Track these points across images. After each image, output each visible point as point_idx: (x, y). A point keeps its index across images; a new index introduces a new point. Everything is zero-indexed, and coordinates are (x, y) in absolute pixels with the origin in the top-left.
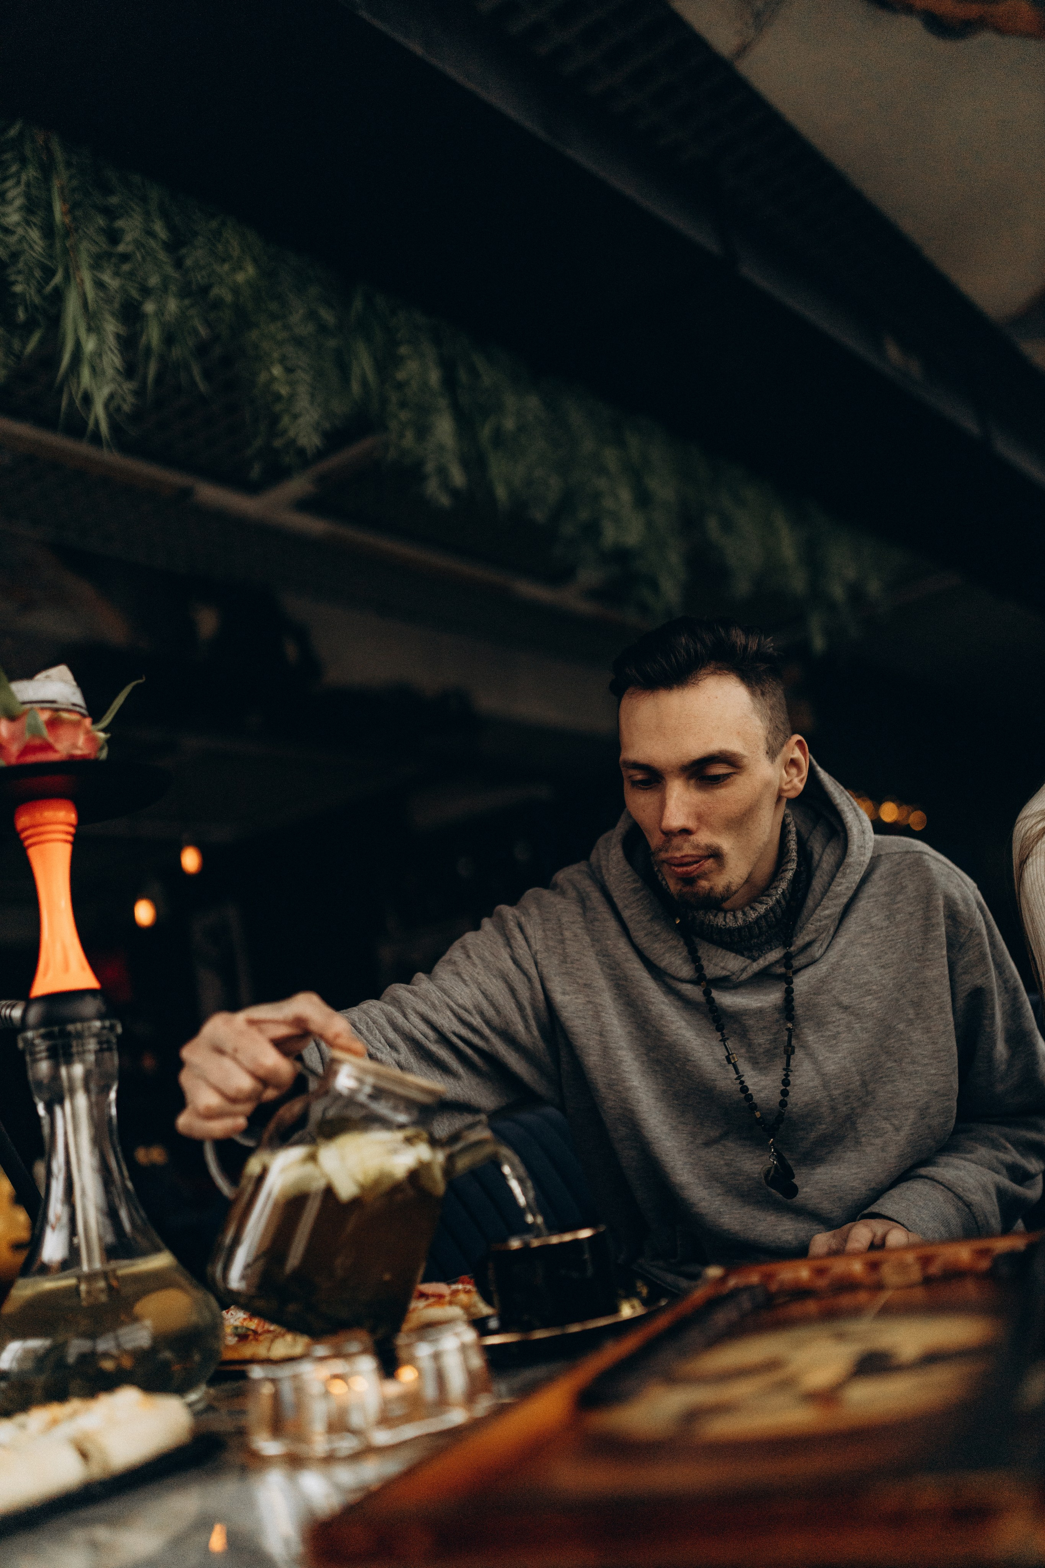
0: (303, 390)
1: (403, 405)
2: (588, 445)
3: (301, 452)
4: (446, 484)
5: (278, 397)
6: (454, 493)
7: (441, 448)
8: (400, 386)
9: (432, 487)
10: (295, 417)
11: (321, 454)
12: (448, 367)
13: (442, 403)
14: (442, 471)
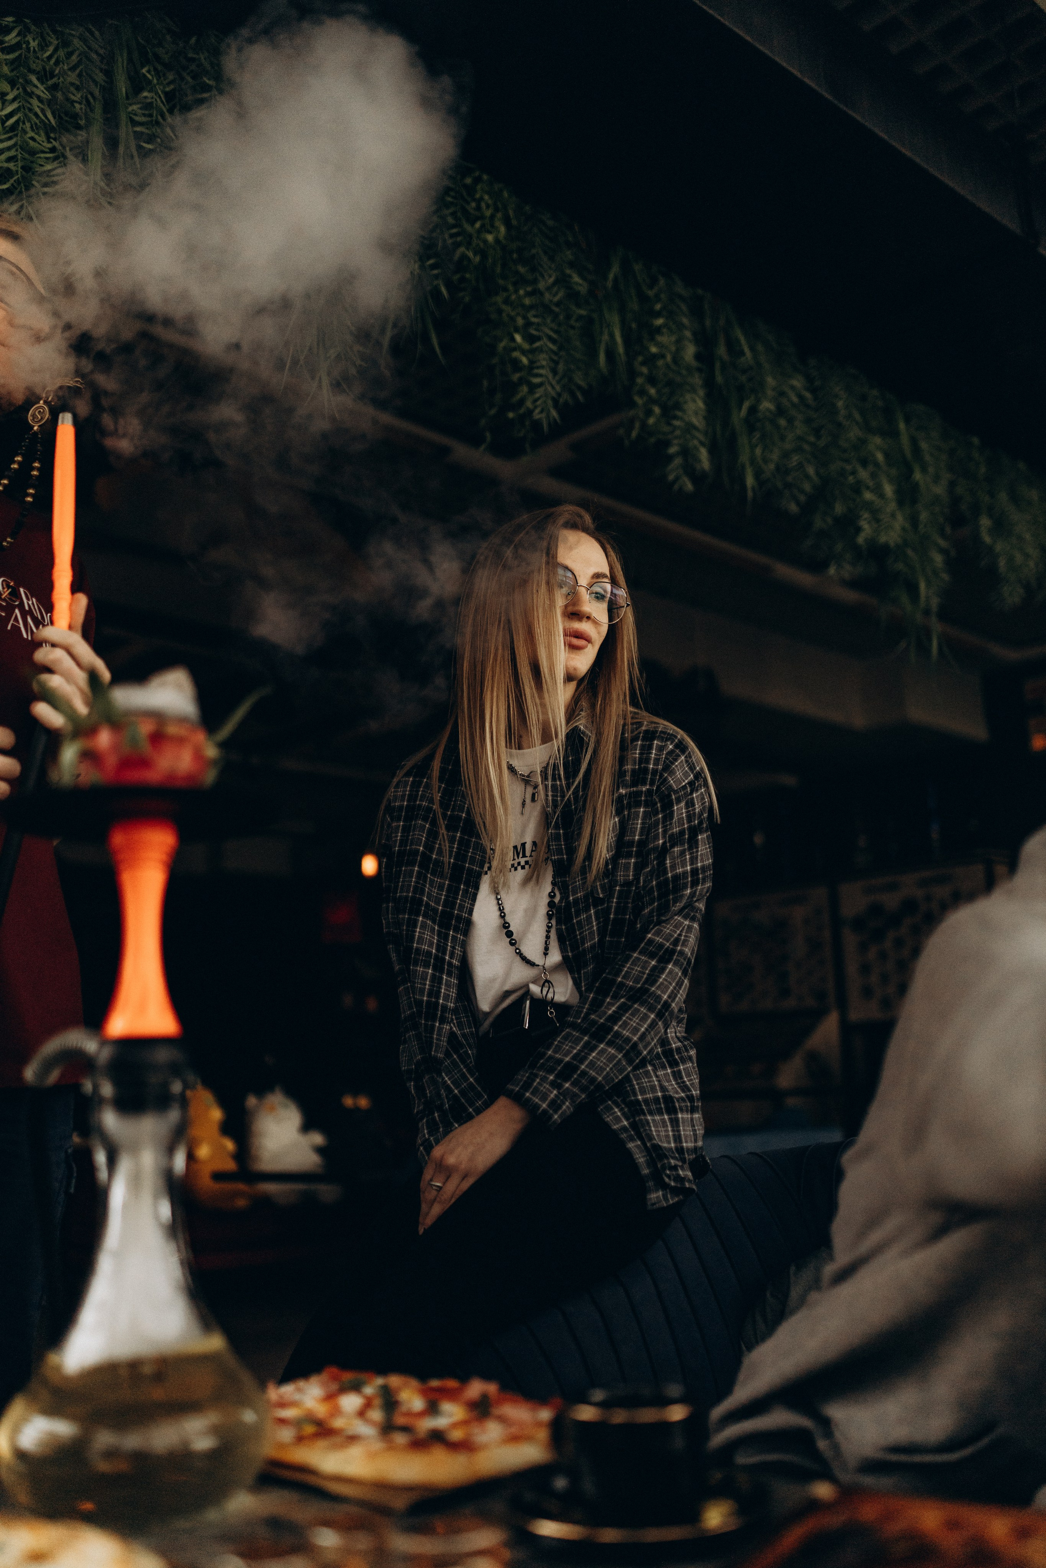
0: (543, 359)
1: (652, 380)
2: (854, 433)
3: (536, 425)
4: (690, 469)
5: (516, 365)
6: (698, 478)
7: (690, 427)
8: (651, 360)
9: (674, 470)
10: (533, 388)
11: (557, 431)
12: (705, 341)
13: (697, 380)
14: (686, 452)
